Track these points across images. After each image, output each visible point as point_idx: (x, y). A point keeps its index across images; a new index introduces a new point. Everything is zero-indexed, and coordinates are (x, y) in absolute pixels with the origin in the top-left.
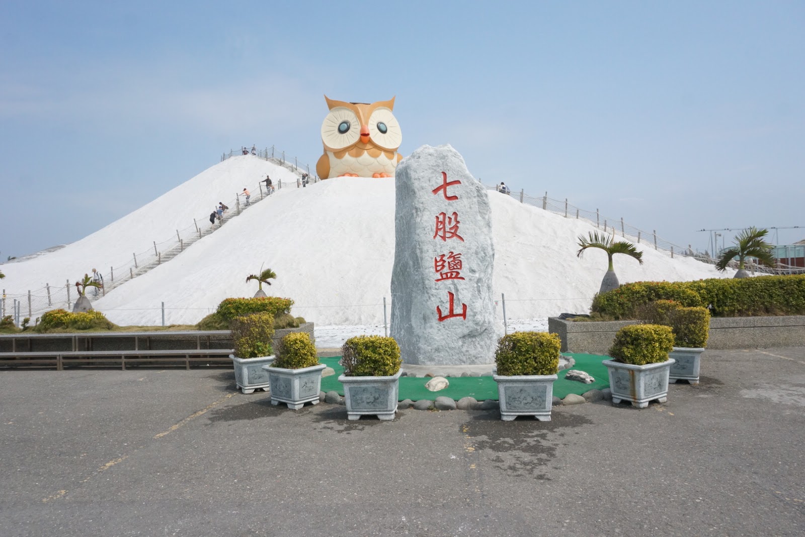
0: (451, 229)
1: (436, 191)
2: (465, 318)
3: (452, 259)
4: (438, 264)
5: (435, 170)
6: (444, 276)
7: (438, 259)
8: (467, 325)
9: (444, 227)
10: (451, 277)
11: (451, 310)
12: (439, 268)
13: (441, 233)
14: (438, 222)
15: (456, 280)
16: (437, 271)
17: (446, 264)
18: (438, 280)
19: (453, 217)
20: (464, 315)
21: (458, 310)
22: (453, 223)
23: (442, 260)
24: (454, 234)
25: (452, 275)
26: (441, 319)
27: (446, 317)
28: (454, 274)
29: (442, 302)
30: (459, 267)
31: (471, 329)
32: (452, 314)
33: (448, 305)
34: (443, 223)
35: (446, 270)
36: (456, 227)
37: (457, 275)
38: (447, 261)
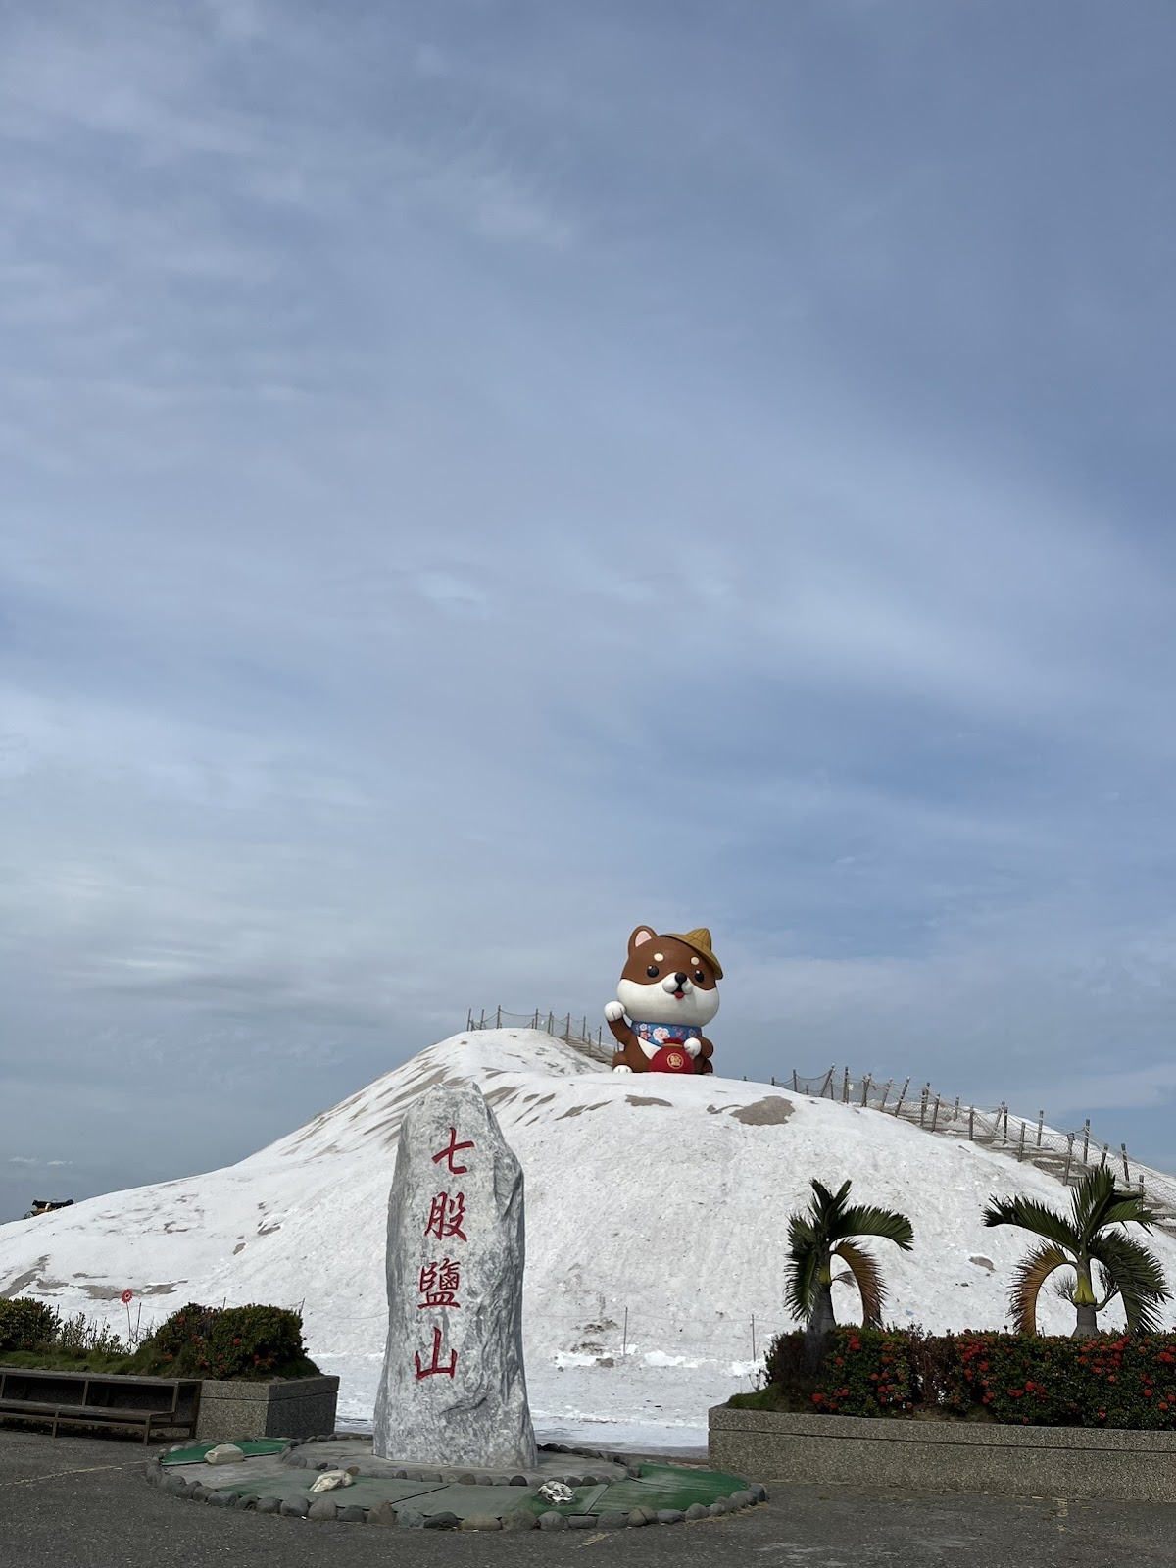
0: (452, 1220)
1: (436, 1159)
2: (452, 1376)
3: (446, 1271)
4: (426, 1278)
5: (441, 1125)
6: (432, 1299)
7: (427, 1270)
8: (455, 1388)
9: (442, 1217)
10: (441, 1303)
11: (435, 1360)
12: (426, 1285)
13: (436, 1226)
14: (434, 1208)
15: (447, 1308)
16: (422, 1290)
17: (437, 1279)
18: (421, 1306)
19: (457, 1201)
20: (451, 1371)
21: (445, 1362)
22: (456, 1212)
23: (431, 1272)
24: (455, 1230)
25: (443, 1298)
26: (421, 1375)
27: (427, 1372)
28: (447, 1296)
29: (422, 1344)
30: (454, 1285)
31: (460, 1396)
32: (435, 1369)
33: (431, 1351)
34: (442, 1209)
35: (435, 1289)
36: (459, 1218)
37: (450, 1299)
38: (439, 1273)
